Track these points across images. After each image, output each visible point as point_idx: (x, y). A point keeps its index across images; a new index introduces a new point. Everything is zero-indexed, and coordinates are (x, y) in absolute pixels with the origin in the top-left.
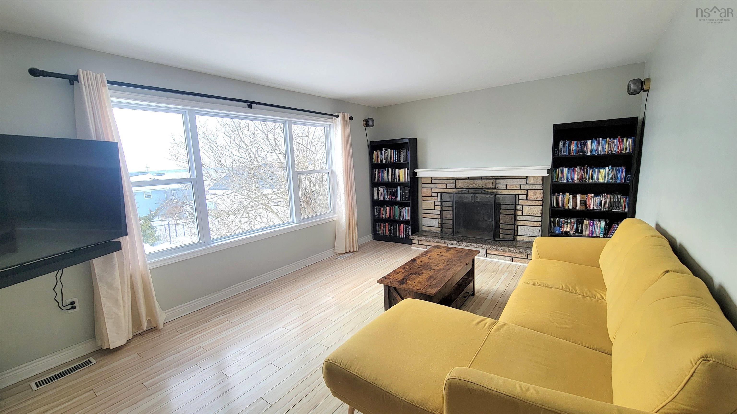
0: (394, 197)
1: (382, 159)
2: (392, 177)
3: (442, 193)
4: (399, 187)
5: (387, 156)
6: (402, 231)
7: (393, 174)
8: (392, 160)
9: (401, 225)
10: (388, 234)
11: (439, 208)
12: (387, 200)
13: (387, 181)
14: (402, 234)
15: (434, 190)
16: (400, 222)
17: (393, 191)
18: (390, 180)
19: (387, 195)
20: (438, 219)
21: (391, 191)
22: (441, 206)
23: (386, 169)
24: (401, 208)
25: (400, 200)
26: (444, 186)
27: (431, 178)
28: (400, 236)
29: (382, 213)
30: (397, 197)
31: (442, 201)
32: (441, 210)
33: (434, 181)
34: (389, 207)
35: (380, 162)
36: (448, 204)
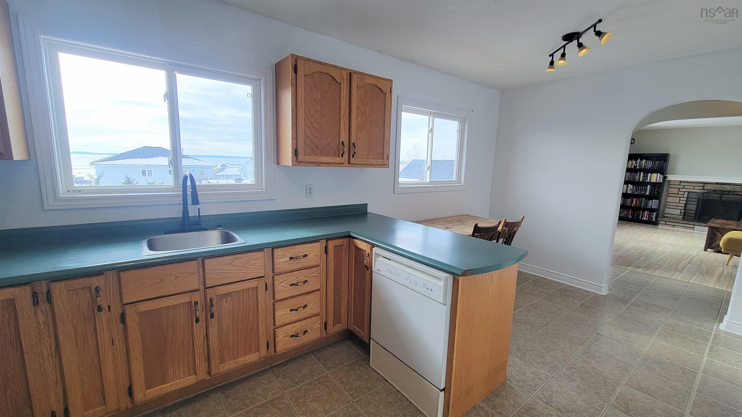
0: (643, 192)
1: (637, 166)
2: (643, 179)
3: (689, 192)
4: (649, 186)
5: (641, 164)
6: (646, 215)
7: (644, 177)
8: (646, 167)
9: (645, 212)
10: (630, 217)
11: (685, 202)
12: (635, 193)
13: (638, 181)
14: (645, 218)
15: (680, 190)
16: (644, 210)
17: (643, 188)
18: (641, 180)
19: (637, 190)
20: (681, 210)
21: (640, 188)
22: (687, 201)
23: (639, 173)
24: (647, 200)
25: (648, 194)
26: (692, 187)
27: (680, 181)
28: (643, 219)
29: (627, 202)
30: (646, 192)
31: (688, 198)
32: (686, 204)
33: (682, 184)
34: (635, 199)
35: (634, 167)
36: (693, 200)
